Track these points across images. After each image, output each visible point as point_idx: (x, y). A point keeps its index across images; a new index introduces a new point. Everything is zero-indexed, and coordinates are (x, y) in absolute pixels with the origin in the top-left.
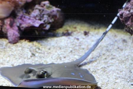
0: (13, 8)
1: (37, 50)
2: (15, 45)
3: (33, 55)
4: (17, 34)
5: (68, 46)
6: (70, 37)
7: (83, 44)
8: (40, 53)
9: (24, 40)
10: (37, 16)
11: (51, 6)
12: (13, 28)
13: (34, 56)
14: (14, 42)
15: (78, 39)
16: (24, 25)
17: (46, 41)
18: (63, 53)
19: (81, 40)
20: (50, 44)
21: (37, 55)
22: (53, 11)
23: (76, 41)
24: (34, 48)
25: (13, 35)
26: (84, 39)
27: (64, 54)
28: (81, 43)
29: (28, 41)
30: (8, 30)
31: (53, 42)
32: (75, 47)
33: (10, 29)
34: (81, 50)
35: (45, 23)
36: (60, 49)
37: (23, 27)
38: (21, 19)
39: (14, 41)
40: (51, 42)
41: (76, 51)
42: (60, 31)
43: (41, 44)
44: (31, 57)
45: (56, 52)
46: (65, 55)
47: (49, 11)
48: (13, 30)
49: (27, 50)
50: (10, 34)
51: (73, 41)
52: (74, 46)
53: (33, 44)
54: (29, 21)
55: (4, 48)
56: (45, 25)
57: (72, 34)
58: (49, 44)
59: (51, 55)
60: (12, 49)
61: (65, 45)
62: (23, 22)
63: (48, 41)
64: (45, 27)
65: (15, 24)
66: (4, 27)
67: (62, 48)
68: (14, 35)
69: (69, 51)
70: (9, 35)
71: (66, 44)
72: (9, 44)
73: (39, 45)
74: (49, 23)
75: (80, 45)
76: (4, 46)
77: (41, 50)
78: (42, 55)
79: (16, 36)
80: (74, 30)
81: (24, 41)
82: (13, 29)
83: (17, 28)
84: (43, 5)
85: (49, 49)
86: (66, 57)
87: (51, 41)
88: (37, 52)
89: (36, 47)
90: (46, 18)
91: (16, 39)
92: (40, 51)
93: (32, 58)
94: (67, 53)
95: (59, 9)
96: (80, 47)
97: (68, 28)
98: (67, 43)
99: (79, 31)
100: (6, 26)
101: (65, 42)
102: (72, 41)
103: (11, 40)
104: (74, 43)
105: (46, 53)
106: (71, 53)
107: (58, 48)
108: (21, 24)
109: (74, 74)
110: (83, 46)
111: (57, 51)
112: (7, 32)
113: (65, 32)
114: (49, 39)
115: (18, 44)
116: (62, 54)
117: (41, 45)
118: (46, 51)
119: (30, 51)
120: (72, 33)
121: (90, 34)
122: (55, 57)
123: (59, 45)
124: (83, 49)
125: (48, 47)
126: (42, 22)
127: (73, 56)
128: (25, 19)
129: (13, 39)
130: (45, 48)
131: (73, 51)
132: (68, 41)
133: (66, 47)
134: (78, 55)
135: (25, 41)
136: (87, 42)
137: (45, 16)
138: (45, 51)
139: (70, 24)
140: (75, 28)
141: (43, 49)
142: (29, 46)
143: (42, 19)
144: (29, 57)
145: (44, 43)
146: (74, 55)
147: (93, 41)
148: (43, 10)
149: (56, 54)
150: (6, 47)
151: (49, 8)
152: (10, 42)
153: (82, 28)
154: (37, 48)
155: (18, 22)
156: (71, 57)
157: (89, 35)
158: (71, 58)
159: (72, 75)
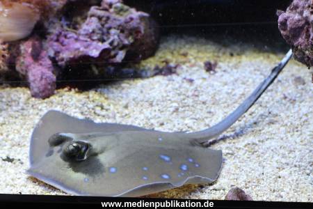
0: (37, 18)
2: (46, 100)
5: (168, 98)
6: (174, 76)
9: (66, 89)
10: (93, 32)
11: (126, 7)
14: (44, 94)
15: (191, 81)
16: (66, 55)
18: (158, 114)
19: (198, 82)
20: (127, 94)
22: (132, 19)
24: (91, 105)
25: (42, 78)
27: (159, 117)
28: (199, 89)
30: (30, 68)
31: (133, 90)
32: (184, 99)
33: (33, 65)
34: (199, 107)
35: (114, 48)
36: (151, 105)
37: (62, 60)
38: (57, 40)
39: (43, 91)
40: (129, 91)
45: (141, 112)
46: (161, 120)
47: (122, 19)
48: (40, 67)
49: (74, 110)
51: (180, 87)
52: (182, 97)
53: (88, 98)
54: (78, 45)
55: (23, 109)
56: (113, 53)
58: (124, 96)
60: (41, 110)
61: (162, 96)
64: (115, 56)
65: (44, 53)
68: (44, 77)
69: (172, 109)
72: (33, 99)
74: (123, 47)
75: (196, 93)
76: (21, 104)
77: (107, 110)
81: (66, 91)
82: (41, 64)
84: (107, 6)
85: (126, 107)
89: (95, 104)
90: (114, 35)
91: (49, 87)
92: (104, 113)
95: (146, 14)
98: (166, 91)
100: (24, 57)
101: (162, 89)
102: (177, 85)
103: (36, 90)
104: (182, 90)
108: (57, 53)
110: (203, 98)
112: (26, 71)
116: (154, 117)
117: (107, 99)
121: (220, 68)
123: (147, 96)
124: (204, 103)
125: (124, 102)
126: (106, 45)
127: (181, 120)
128: (66, 41)
129: (42, 88)
130: (115, 105)
131: (180, 109)
132: (167, 86)
133: (163, 101)
134: (192, 119)
135: (70, 90)
137: (113, 31)
138: (116, 111)
140: (185, 55)
141: (112, 107)
143: (105, 38)
146: (183, 118)
148: (108, 18)
149: (142, 117)
151: (121, 13)
152: (34, 96)
154: (97, 106)
155: (50, 49)
157: (217, 69)
158: (177, 126)
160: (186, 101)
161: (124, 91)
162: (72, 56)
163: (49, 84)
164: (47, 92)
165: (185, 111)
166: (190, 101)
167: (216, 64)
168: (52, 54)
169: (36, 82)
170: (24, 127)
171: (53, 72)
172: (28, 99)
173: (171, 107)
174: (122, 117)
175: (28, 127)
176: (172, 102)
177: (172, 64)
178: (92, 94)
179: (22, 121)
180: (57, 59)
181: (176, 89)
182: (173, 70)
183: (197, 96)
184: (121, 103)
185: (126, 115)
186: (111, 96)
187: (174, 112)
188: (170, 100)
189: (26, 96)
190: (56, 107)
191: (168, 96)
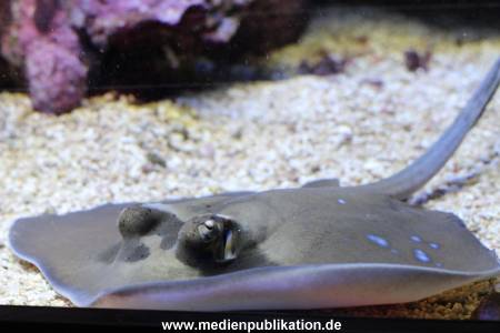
1: (177, 139)
2: (64, 117)
3: (157, 162)
4: (75, 64)
5: (329, 116)
6: (341, 77)
7: (403, 105)
8: (188, 153)
9: (109, 96)
12: (54, 35)
13: (158, 167)
14: (58, 104)
15: (378, 85)
16: (109, 22)
17: (218, 99)
18: (307, 147)
19: (392, 86)
20: (241, 111)
21: (174, 161)
23: (368, 91)
24: (161, 130)
25: (55, 70)
26: (405, 82)
27: (309, 155)
28: (395, 100)
29: (132, 98)
30: (30, 48)
31: (251, 103)
32: (364, 119)
33: (36, 43)
34: (395, 136)
36: (292, 129)
37: (101, 31)
39: (58, 98)
40: (245, 103)
41: (370, 138)
42: (291, 56)
43: (194, 112)
44: (146, 171)
45: (270, 145)
46: (314, 161)
48: (52, 47)
49: (124, 139)
50: (38, 63)
51: (355, 94)
52: (359, 115)
53: (156, 114)
54: (135, 2)
55: (13, 137)
56: (210, 22)
57: (349, 68)
58: (235, 114)
59: (246, 163)
60: (52, 138)
61: (317, 113)
62: (104, 8)
63: (231, 99)
64: (215, 28)
65: (60, 17)
66: (8, 33)
67: (299, 127)
68: (60, 67)
69: (337, 140)
70: (32, 69)
71: (321, 109)
72: (36, 116)
73: (187, 119)
75: (390, 108)
76: (10, 127)
77: (196, 141)
78: (202, 163)
79: (70, 75)
80: (354, 48)
81: (109, 101)
82: (54, 41)
83: (73, 37)
85: (238, 136)
86: (323, 167)
87: (244, 98)
88: (177, 150)
89: (170, 128)
91: (72, 89)
92: (189, 146)
93: (152, 176)
94: (328, 147)
96: (390, 119)
97: (329, 44)
98: (324, 102)
99: (379, 52)
100: (19, 27)
101: (317, 97)
102: (348, 92)
103: (42, 96)
104: (360, 101)
105: (219, 154)
106: (344, 149)
107: (282, 130)
108: (90, 18)
109: (382, 242)
110: (405, 117)
111: (278, 142)
112: (23, 57)
113: (313, 61)
114: (236, 92)
115: (77, 114)
116: (299, 155)
117: (197, 118)
118: (220, 147)
119: (141, 145)
120: (345, 62)
121: (437, 63)
122: (266, 170)
123: (284, 113)
124: (407, 128)
125: (233, 127)
126: (196, 0)
127: (357, 162)
129: (55, 91)
130: (213, 132)
131: (356, 140)
132: (327, 91)
133: (319, 122)
134: (382, 160)
135: (117, 99)
136: (424, 94)
138: (216, 144)
139: (335, 24)
140: (363, 40)
141: (207, 136)
142: (136, 120)
144: (135, 172)
145: (209, 107)
146: (363, 158)
147: (452, 90)
149: (272, 155)
150: (18, 133)
152: (40, 108)
153: (396, 40)
154: (175, 131)
155: (76, 10)
156: (346, 165)
157: (431, 65)
158: (350, 174)
159: (377, 244)
160: (367, 123)
161: (233, 106)
162: (121, 23)
163: (72, 82)
164: (66, 100)
165: (364, 144)
166: (376, 124)
167: (428, 56)
168: (79, 19)
169: (44, 79)
170: (14, 173)
171: (81, 59)
172: (26, 115)
173: (336, 134)
174: (230, 156)
175: (22, 173)
176: (338, 124)
177: (337, 56)
178: (164, 108)
179: (10, 162)
180: (90, 31)
181: (347, 99)
182: (338, 67)
183: (392, 114)
184: (226, 128)
185: (238, 152)
186: (205, 112)
187: (342, 144)
188: (333, 120)
189: (21, 110)
190: (85, 130)
191: (328, 111)
